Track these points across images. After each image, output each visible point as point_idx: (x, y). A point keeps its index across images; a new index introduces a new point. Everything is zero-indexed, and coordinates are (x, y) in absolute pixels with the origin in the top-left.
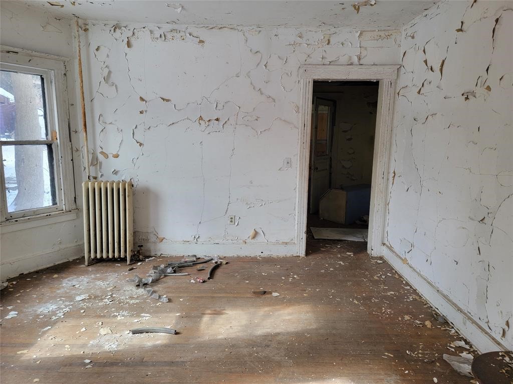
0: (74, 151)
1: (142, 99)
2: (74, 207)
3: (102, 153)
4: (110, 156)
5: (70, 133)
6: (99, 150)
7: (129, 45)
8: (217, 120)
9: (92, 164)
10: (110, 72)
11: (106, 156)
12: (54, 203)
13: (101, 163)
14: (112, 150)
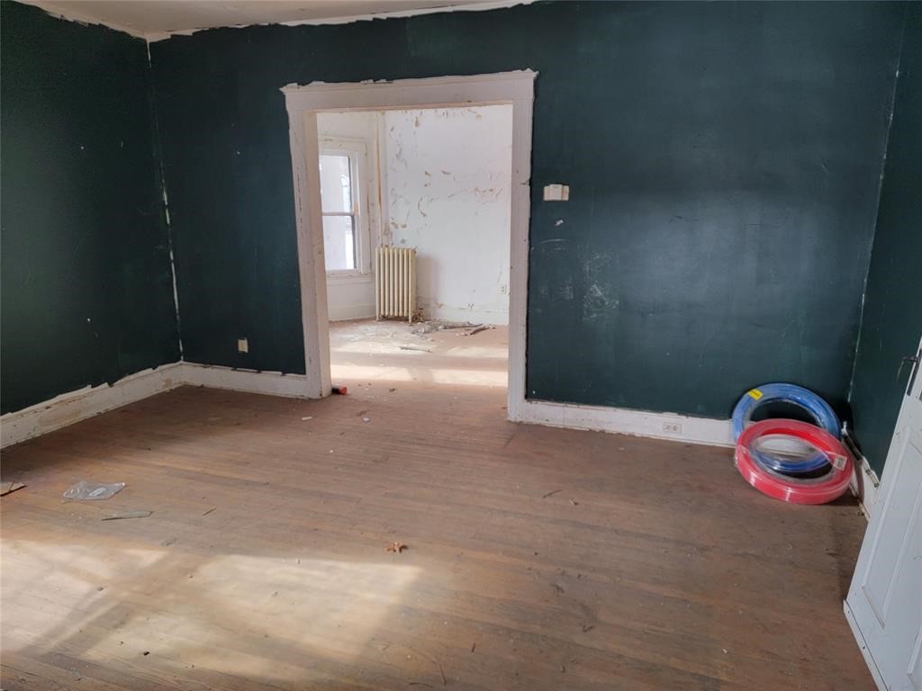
0: (371, 221)
1: (426, 173)
2: (369, 271)
3: (393, 223)
4: (399, 226)
5: (368, 206)
6: (391, 220)
7: (417, 124)
8: (491, 190)
9: (385, 234)
10: (401, 150)
11: (396, 227)
12: (355, 267)
13: (392, 234)
14: (400, 220)
